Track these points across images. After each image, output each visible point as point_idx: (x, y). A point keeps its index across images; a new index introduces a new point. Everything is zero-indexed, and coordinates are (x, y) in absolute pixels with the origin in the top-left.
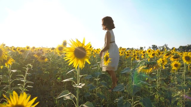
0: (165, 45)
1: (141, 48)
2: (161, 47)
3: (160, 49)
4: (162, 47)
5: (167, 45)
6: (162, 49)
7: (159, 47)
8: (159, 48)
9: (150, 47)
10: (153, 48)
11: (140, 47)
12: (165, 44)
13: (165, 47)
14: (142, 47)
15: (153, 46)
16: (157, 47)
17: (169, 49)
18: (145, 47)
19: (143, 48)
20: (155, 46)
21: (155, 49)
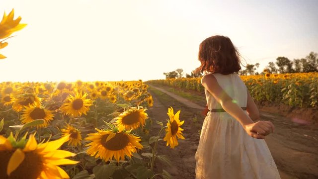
7: (295, 60)
9: (271, 64)
10: (279, 65)
15: (279, 59)
16: (288, 61)
18: (257, 64)
19: (254, 67)
21: (286, 67)
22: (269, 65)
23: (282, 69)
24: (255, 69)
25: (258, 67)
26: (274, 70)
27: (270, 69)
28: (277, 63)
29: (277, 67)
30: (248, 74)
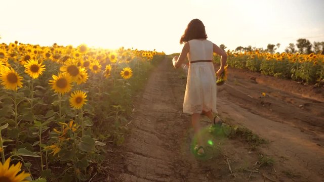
1: (271, 47)
2: (319, 44)
3: (318, 48)
6: (321, 48)
7: (315, 43)
8: (316, 46)
9: (291, 45)
10: (299, 46)
11: (267, 45)
14: (272, 44)
15: (299, 40)
16: (309, 43)
18: (278, 45)
19: (275, 47)
20: (304, 40)
21: (305, 49)
22: (289, 46)
23: (302, 50)
24: (276, 49)
25: (279, 47)
26: (293, 50)
27: (290, 50)
28: (297, 45)
29: (296, 49)
30: (269, 53)
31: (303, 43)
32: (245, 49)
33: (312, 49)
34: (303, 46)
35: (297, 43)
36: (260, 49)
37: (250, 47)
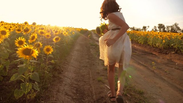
0: (176, 25)
1: (145, 28)
2: (169, 27)
4: (171, 27)
5: (178, 24)
6: (170, 29)
7: (167, 26)
8: (167, 28)
9: (155, 27)
11: (143, 26)
12: (175, 23)
13: (175, 27)
14: (145, 26)
15: (159, 25)
16: (164, 26)
17: (180, 30)
18: (148, 26)
19: (146, 28)
21: (162, 29)
22: (154, 27)
23: (160, 30)
24: (147, 29)
25: (149, 28)
26: (156, 30)
27: (154, 29)
28: (158, 27)
29: (158, 29)
30: (144, 31)
31: (161, 26)
32: (131, 28)
33: (166, 29)
34: (161, 28)
35: (158, 26)
36: (139, 29)
37: (134, 28)
